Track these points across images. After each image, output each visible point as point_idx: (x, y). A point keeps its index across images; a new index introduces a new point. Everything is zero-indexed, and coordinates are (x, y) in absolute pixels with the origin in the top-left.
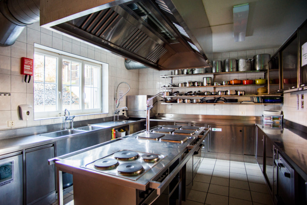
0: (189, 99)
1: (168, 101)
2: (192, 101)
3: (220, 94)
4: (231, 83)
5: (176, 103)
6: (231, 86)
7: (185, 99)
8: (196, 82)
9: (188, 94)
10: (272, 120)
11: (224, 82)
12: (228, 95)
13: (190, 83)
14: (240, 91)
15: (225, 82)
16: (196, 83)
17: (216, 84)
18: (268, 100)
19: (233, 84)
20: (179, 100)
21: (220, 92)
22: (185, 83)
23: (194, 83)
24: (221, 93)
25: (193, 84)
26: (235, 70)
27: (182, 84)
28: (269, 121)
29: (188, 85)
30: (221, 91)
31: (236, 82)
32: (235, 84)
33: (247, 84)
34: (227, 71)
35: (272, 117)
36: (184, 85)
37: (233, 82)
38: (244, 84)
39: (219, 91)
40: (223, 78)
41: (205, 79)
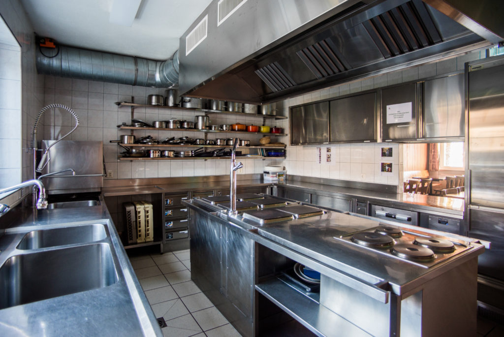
0: (172, 151)
1: (133, 155)
2: (177, 155)
3: (219, 143)
4: (234, 128)
5: (149, 158)
6: (233, 132)
7: (165, 151)
8: (185, 121)
9: (171, 142)
10: (278, 177)
11: (224, 126)
12: (230, 145)
13: (175, 122)
14: (244, 140)
15: (226, 126)
16: (186, 124)
17: (215, 127)
18: (273, 154)
19: (236, 130)
20: (153, 152)
21: (219, 141)
22: (167, 123)
23: (182, 123)
24: (221, 142)
25: (180, 124)
26: (241, 110)
27: (161, 122)
28: (275, 179)
29: (171, 126)
30: (221, 139)
31: (240, 127)
32: (239, 130)
33: (253, 132)
34: (231, 110)
35: (278, 174)
36: (164, 125)
37: (236, 128)
38: (249, 131)
39: (217, 139)
40: (217, 119)
41: (200, 118)
